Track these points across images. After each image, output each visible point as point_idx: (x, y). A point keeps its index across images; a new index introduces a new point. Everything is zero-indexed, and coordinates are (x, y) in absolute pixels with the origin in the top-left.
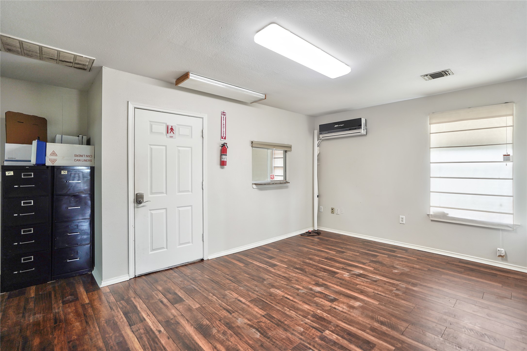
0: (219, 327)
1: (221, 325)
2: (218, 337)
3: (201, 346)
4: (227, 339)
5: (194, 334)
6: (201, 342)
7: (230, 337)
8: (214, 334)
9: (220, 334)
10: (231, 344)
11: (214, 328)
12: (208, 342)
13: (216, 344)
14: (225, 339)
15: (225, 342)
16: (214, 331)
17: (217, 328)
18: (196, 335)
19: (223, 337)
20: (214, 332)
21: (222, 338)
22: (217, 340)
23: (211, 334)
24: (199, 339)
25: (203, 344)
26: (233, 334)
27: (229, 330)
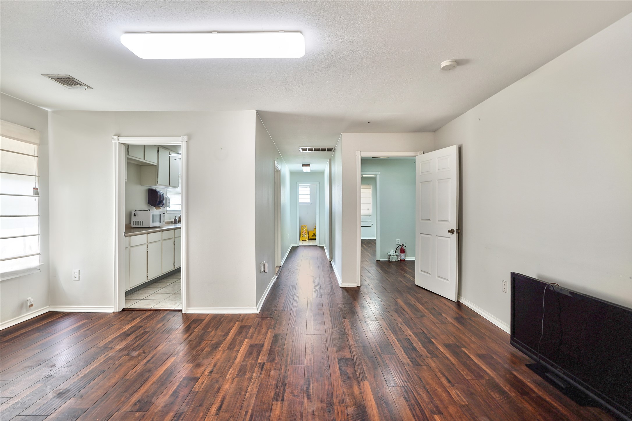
0: (342, 412)
1: (339, 413)
2: (352, 401)
3: (374, 400)
4: (345, 395)
5: (375, 418)
6: (371, 404)
7: (341, 396)
8: (352, 406)
9: (347, 403)
10: (345, 389)
11: (348, 413)
12: (365, 401)
13: (358, 396)
14: (347, 396)
15: (349, 393)
16: (351, 410)
17: (346, 411)
18: (374, 416)
19: (346, 399)
20: (352, 408)
21: (348, 398)
22: (355, 399)
23: (356, 407)
24: (372, 408)
25: (371, 401)
26: (334, 397)
27: (334, 402)
